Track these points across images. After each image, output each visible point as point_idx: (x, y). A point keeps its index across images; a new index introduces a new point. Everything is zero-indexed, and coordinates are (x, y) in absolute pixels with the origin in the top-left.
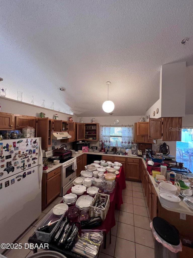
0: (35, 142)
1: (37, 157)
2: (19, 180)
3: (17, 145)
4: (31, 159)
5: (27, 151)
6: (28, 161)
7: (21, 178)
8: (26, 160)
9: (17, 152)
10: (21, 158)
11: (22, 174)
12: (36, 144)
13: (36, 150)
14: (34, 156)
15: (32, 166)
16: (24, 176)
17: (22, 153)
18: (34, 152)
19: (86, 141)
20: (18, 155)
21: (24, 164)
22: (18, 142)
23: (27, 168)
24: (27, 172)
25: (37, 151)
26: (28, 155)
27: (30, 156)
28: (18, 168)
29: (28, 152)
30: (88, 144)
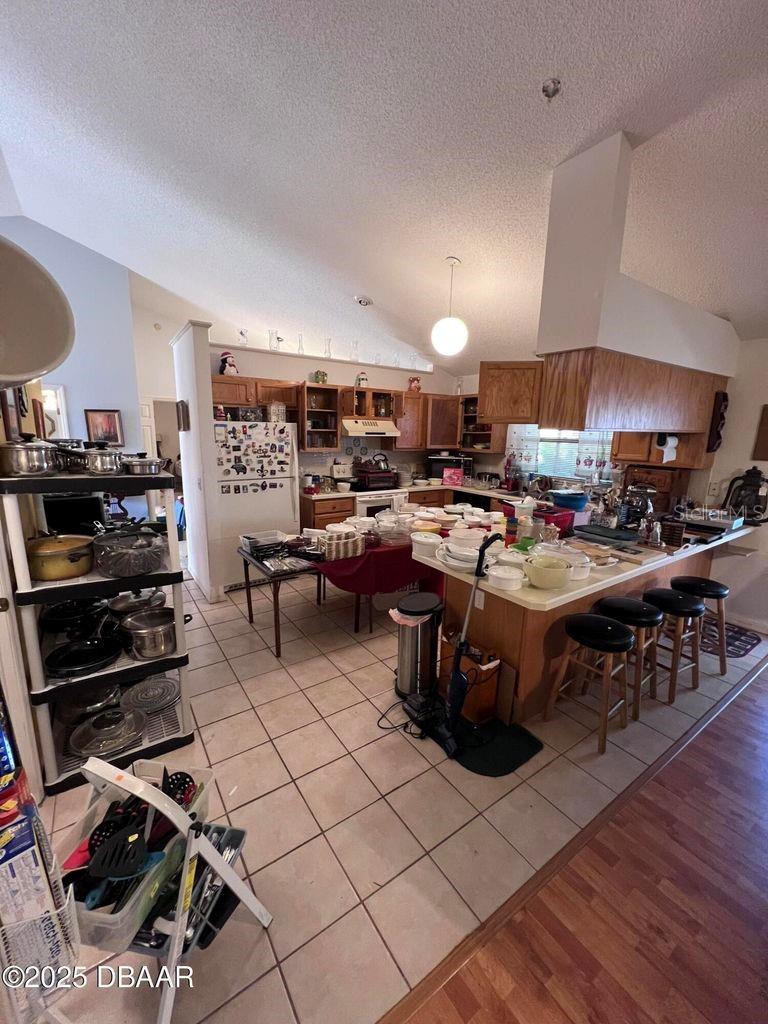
0: (282, 431)
1: (288, 460)
2: (255, 491)
3: (249, 432)
4: (275, 461)
5: (267, 445)
6: (270, 463)
7: (259, 489)
8: (265, 460)
9: (250, 442)
10: (257, 455)
11: (260, 482)
12: (284, 435)
13: (285, 446)
14: (281, 457)
15: (278, 474)
16: (264, 487)
17: (257, 447)
18: (281, 450)
19: (462, 453)
20: (251, 449)
21: (262, 467)
22: (250, 427)
23: (268, 475)
24: (268, 482)
25: (287, 449)
26: (269, 453)
27: (273, 455)
28: (252, 470)
29: (269, 448)
30: (466, 461)
